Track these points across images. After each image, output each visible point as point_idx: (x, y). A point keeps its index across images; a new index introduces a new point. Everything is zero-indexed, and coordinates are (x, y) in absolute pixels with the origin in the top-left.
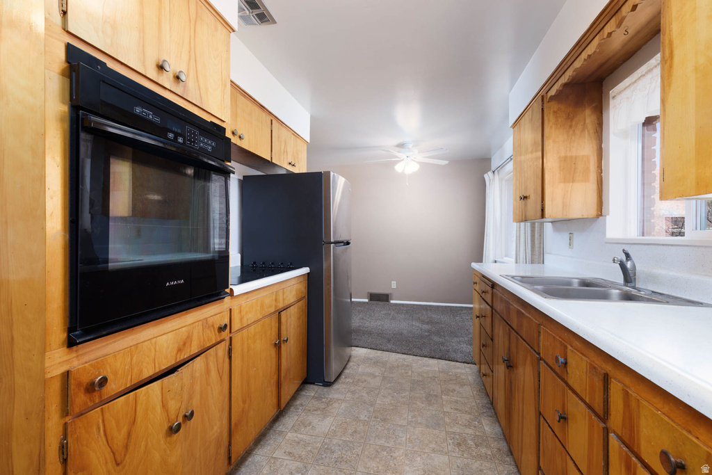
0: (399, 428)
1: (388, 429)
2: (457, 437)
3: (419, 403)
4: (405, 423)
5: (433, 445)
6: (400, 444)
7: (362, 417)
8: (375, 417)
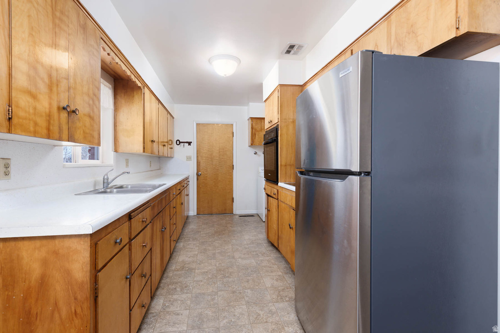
0: (223, 289)
1: (229, 287)
2: (185, 291)
3: (210, 313)
4: (220, 293)
5: (202, 283)
6: (220, 281)
7: (249, 291)
8: (240, 293)
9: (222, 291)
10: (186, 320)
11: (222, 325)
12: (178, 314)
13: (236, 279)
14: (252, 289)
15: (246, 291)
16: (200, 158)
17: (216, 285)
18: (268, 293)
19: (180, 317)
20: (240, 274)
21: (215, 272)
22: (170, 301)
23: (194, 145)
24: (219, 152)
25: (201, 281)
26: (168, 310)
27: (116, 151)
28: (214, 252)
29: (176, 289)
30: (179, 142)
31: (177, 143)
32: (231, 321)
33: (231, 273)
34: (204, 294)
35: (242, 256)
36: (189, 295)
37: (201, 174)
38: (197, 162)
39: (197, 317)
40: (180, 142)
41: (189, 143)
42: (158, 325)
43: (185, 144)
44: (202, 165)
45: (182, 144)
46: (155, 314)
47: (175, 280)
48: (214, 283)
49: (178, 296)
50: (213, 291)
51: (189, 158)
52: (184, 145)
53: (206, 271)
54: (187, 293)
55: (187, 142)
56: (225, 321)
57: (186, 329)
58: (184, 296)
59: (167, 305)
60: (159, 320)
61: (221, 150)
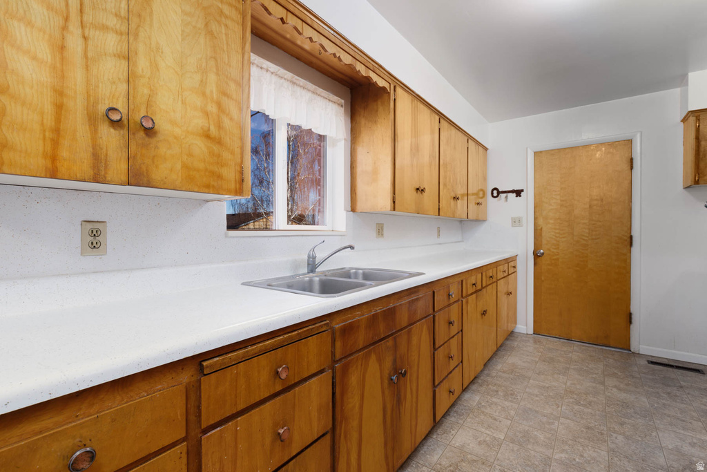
0: (570, 417)
2: (510, 399)
3: (541, 437)
4: (562, 420)
5: (537, 398)
6: (568, 405)
7: (620, 438)
9: (568, 418)
10: (506, 430)
11: (557, 456)
12: (495, 420)
13: (598, 412)
14: (627, 438)
15: (615, 435)
16: (541, 221)
17: (559, 408)
18: (662, 455)
19: (497, 423)
20: (608, 409)
21: (561, 392)
22: (487, 402)
23: (529, 195)
24: (590, 206)
25: (537, 396)
26: (483, 409)
27: (353, 210)
28: (568, 366)
29: (497, 391)
30: (496, 193)
31: (492, 193)
32: (574, 460)
33: (591, 402)
34: (537, 412)
35: (622, 386)
36: (516, 406)
37: (543, 254)
38: (535, 230)
39: (521, 432)
40: (499, 193)
41: (518, 193)
42: (469, 420)
43: (510, 195)
44: (547, 234)
45: (503, 195)
46: (467, 408)
47: (498, 382)
48: (557, 404)
49: (498, 401)
50: (552, 414)
51: (516, 222)
52: (506, 197)
53: (547, 385)
54: (511, 402)
55: (513, 192)
56: (563, 455)
57: (503, 438)
58: (507, 404)
59: (483, 404)
60: (471, 416)
61: (595, 202)
